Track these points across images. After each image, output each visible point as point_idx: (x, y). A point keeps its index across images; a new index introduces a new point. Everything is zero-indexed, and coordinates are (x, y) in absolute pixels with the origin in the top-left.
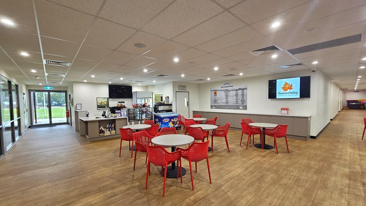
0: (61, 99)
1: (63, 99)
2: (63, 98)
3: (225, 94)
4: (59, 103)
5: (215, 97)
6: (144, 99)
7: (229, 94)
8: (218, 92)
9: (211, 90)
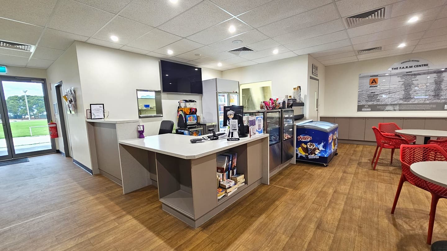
0: (20, 109)
1: (22, 109)
2: (22, 107)
3: (403, 82)
4: (17, 114)
5: (371, 88)
6: (226, 95)
7: (414, 82)
8: (380, 80)
9: (362, 75)
